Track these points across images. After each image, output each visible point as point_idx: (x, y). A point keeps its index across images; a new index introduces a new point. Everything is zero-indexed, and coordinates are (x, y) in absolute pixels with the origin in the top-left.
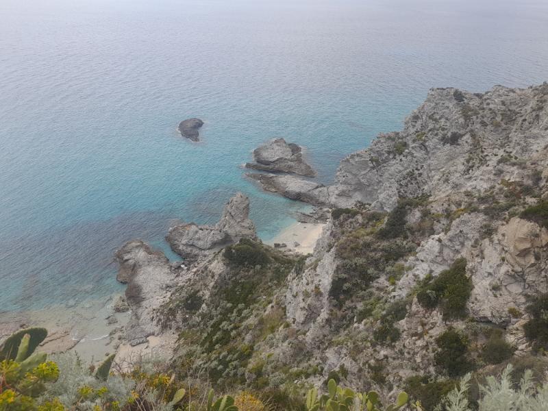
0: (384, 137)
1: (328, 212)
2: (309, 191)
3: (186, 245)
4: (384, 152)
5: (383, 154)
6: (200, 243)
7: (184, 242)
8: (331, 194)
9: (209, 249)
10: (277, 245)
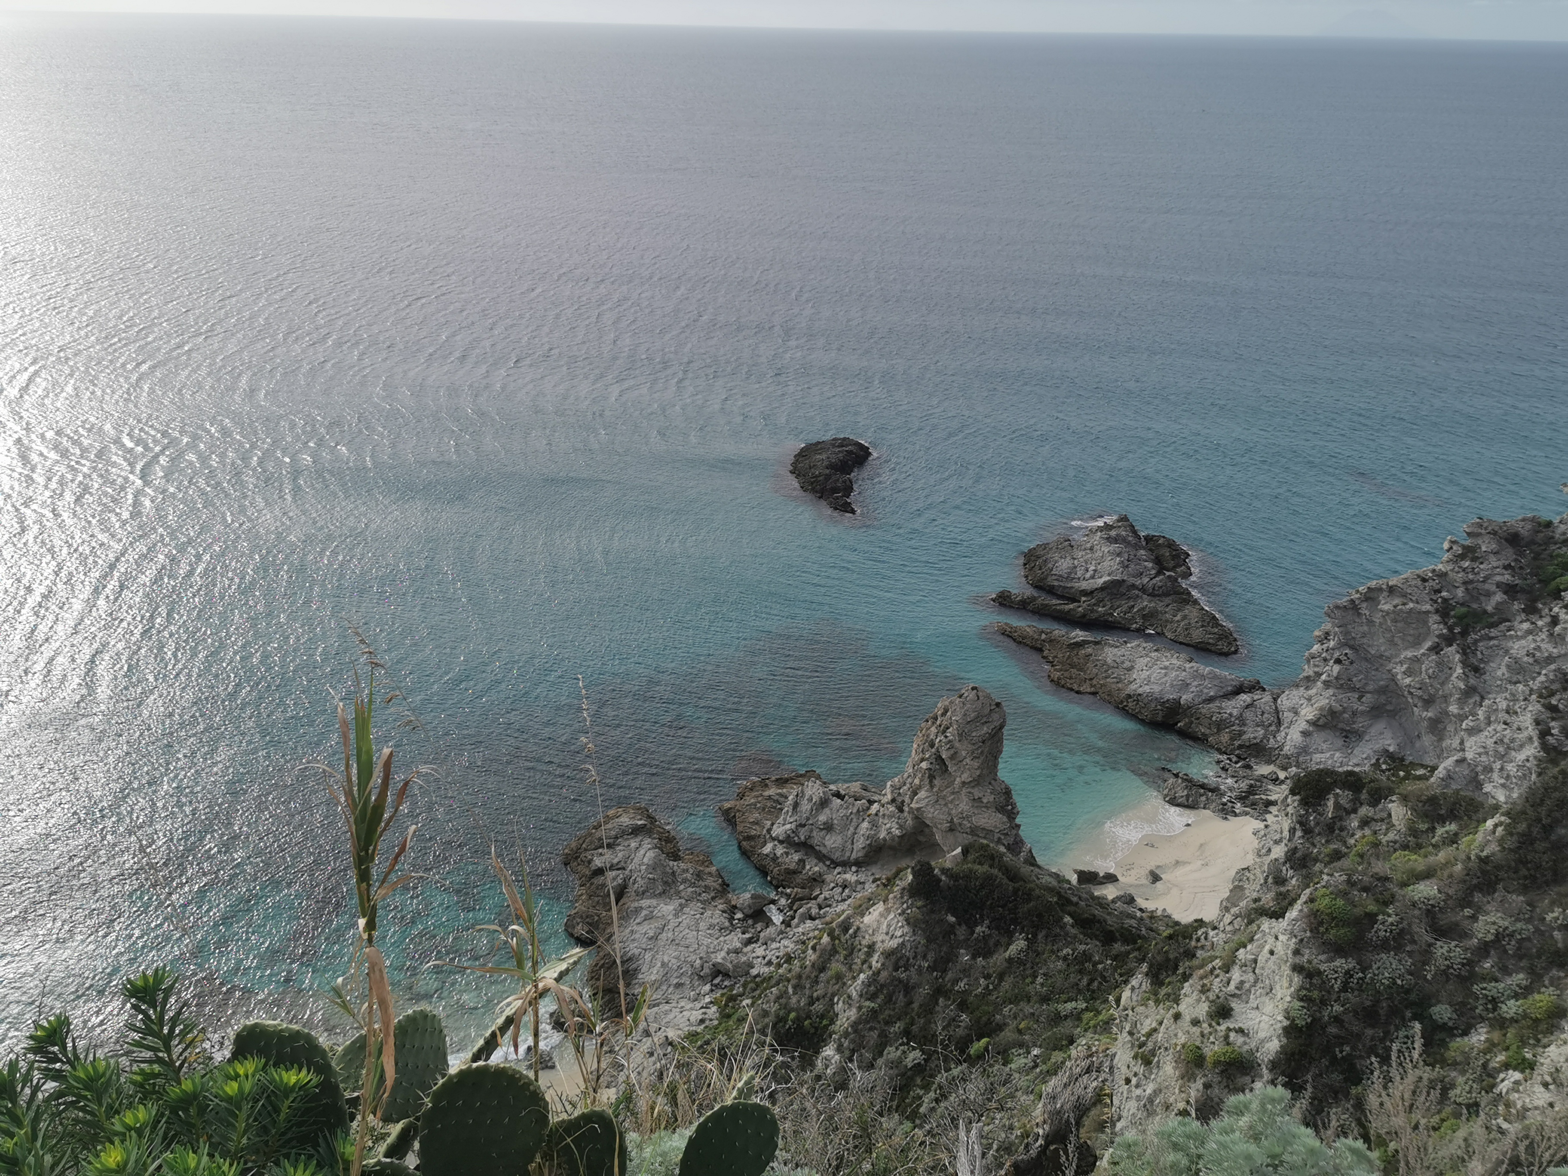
0: (1495, 533)
1: (1276, 780)
2: (1211, 700)
3: (788, 841)
4: (1490, 586)
5: (1488, 594)
6: (831, 842)
7: (779, 831)
8: (1287, 716)
9: (859, 864)
10: (1088, 878)
